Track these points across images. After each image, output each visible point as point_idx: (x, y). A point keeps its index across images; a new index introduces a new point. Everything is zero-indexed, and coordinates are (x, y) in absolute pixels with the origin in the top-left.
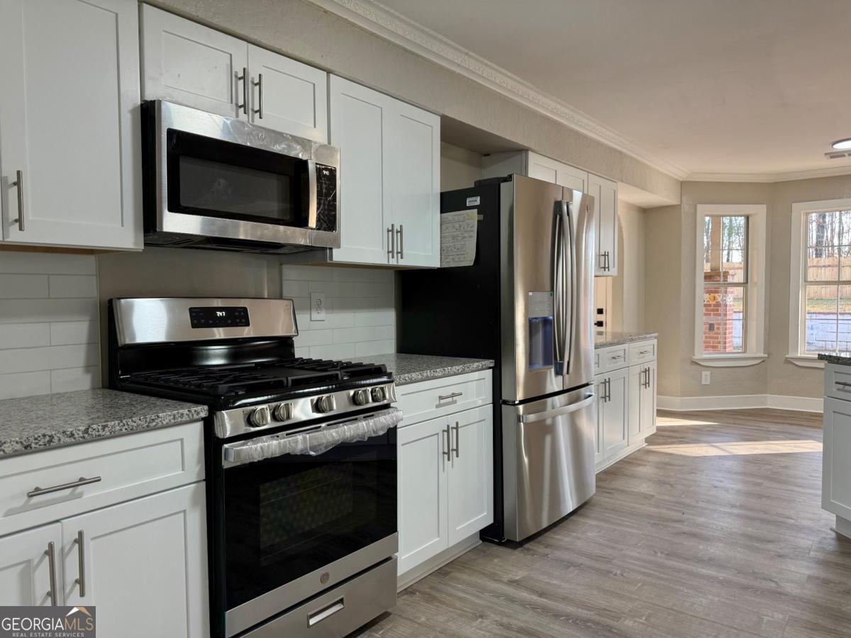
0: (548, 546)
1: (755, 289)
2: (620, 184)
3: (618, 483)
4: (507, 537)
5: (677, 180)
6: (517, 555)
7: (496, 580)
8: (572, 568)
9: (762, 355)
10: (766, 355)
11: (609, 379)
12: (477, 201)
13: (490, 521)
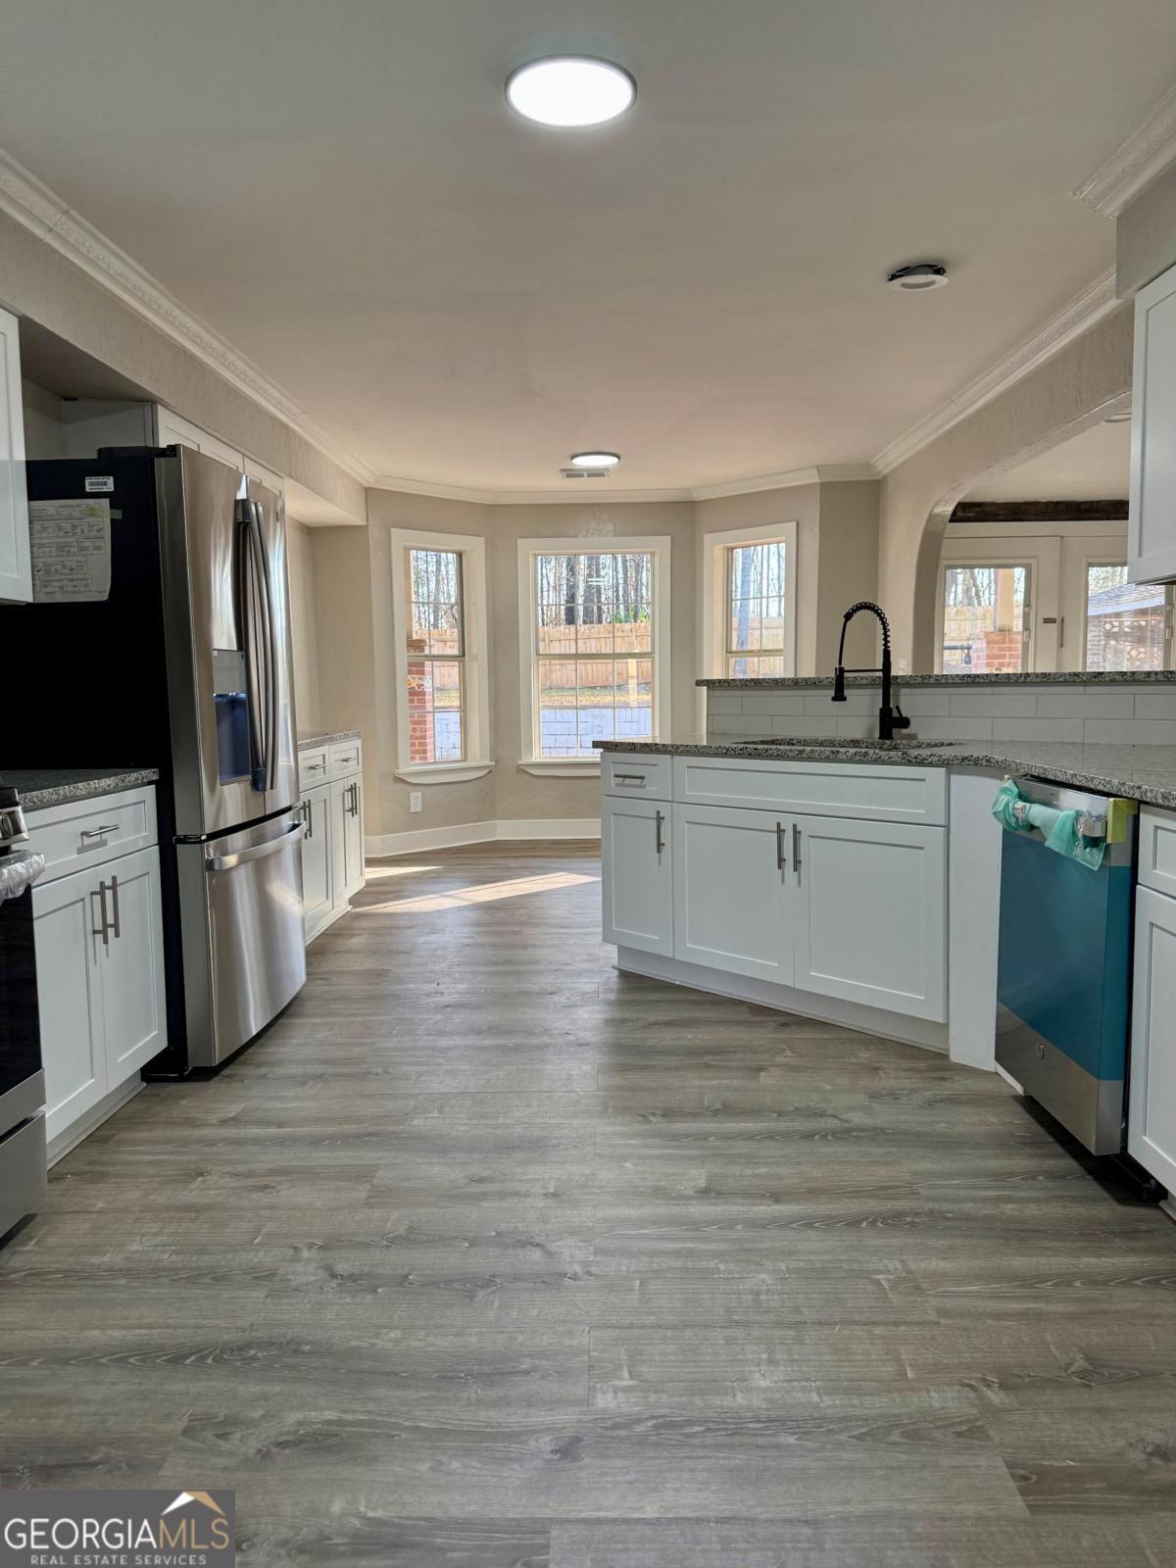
0: (259, 1065)
1: (475, 665)
2: (288, 482)
3: (331, 964)
4: (193, 1062)
5: (361, 485)
6: (213, 1087)
7: (198, 1126)
8: (311, 1083)
9: (487, 762)
10: (493, 763)
11: (309, 801)
12: (109, 484)
13: (163, 1044)
